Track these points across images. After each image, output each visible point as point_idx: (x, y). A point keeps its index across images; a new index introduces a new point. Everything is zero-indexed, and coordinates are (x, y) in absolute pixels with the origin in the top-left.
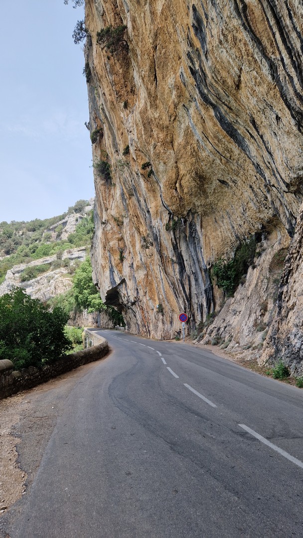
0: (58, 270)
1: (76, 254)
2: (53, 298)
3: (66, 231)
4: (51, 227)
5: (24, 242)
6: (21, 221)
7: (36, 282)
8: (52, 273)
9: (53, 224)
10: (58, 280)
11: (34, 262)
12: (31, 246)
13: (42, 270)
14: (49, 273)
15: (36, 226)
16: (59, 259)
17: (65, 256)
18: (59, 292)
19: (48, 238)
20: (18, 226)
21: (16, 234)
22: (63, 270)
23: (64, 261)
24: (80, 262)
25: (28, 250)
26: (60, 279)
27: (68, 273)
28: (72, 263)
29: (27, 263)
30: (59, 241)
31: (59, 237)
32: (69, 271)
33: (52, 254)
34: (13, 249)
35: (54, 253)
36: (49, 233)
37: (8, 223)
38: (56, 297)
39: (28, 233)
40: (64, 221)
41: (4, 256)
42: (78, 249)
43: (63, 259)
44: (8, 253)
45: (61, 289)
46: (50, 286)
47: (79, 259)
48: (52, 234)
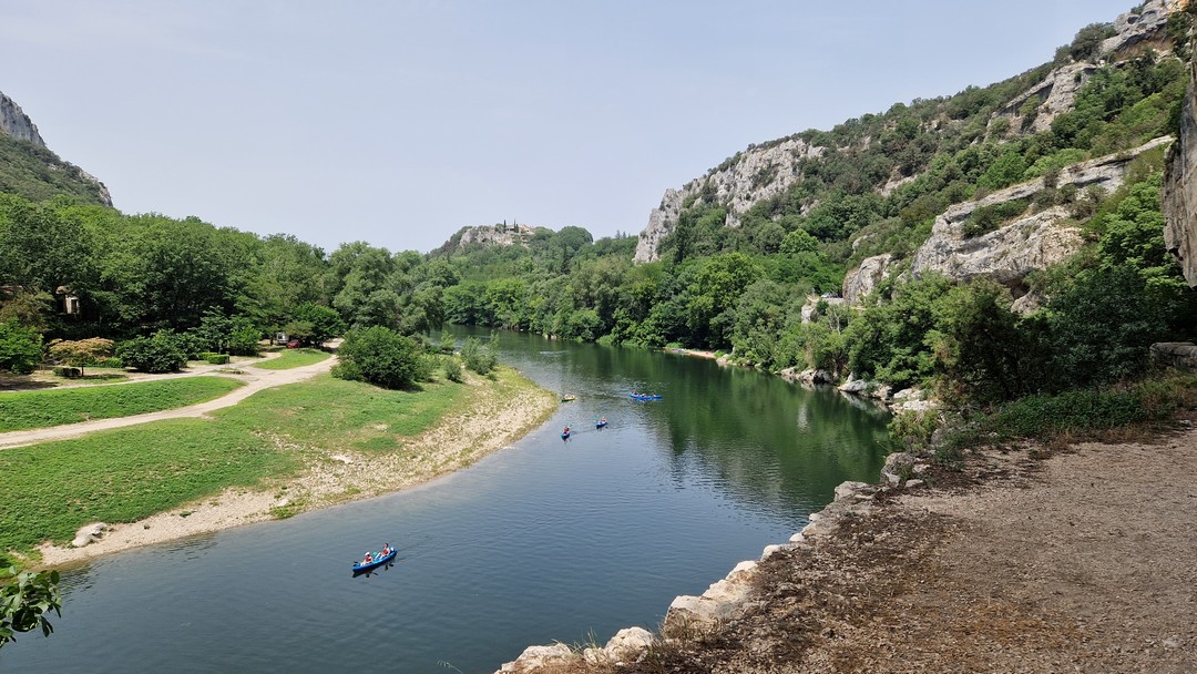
0: (1048, 213)
1: (1091, 173)
2: (1037, 270)
3: (1048, 110)
4: (1009, 105)
5: (943, 144)
6: (935, 97)
7: (997, 238)
8: (1035, 218)
9: (1014, 96)
10: (1048, 233)
11: (992, 196)
12: (961, 154)
13: (1009, 213)
14: (1027, 219)
15: (971, 104)
16: (1051, 186)
17: (1065, 178)
18: (1050, 257)
19: (1001, 131)
20: (927, 109)
21: (923, 129)
22: (1061, 212)
23: (1063, 191)
24: (1102, 190)
25: (954, 163)
26: (1053, 230)
27: (1072, 217)
28: (1081, 195)
29: (978, 199)
30: (1029, 136)
31: (1029, 126)
32: (1075, 212)
33: (1032, 175)
34: (920, 163)
35: (1036, 173)
36: (1003, 118)
37: (907, 105)
38: (1044, 269)
39: (951, 122)
40: (1043, 84)
41: (900, 179)
42: (1099, 161)
43: (1059, 187)
44: (907, 172)
45: (1055, 251)
46: (1029, 247)
47: (1099, 185)
48: (1011, 120)
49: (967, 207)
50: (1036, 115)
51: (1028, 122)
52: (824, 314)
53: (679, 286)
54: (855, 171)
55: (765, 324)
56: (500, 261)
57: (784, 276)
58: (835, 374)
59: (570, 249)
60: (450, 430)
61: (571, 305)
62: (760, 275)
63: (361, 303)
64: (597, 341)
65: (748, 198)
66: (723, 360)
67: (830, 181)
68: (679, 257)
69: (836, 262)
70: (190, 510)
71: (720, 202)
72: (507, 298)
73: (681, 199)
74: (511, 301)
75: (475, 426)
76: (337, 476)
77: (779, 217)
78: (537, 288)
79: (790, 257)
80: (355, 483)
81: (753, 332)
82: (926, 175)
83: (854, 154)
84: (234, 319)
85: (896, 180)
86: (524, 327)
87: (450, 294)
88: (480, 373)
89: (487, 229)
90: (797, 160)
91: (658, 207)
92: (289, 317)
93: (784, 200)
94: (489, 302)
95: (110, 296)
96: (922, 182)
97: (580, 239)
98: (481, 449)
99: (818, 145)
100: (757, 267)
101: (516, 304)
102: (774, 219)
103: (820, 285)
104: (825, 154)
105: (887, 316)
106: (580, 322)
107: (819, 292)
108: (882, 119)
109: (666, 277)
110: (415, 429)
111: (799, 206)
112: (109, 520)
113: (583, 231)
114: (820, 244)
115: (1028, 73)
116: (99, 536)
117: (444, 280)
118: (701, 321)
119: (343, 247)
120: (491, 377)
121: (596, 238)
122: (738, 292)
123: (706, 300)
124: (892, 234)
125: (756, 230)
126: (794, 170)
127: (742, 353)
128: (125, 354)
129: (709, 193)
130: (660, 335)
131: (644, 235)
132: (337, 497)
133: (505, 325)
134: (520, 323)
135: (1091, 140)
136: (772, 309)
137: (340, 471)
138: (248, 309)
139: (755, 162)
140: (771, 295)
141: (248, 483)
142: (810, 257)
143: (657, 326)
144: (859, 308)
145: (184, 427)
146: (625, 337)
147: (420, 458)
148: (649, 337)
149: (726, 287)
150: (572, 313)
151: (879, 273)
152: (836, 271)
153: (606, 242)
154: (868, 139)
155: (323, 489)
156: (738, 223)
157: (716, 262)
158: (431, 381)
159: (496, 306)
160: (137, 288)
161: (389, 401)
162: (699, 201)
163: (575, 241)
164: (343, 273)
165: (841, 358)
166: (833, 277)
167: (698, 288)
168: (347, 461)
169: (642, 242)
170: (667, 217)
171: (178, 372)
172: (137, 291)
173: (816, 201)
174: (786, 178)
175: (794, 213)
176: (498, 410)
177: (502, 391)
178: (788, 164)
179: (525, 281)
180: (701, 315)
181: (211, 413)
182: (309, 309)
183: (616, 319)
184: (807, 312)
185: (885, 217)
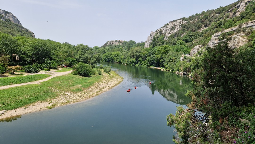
0: (239, 34)
1: (250, 24)
2: (236, 48)
3: (239, 11)
4: (230, 10)
5: (214, 20)
8: (236, 35)
9: (231, 8)
10: (239, 39)
11: (225, 30)
12: (218, 22)
13: (230, 34)
14: (234, 36)
15: (221, 11)
16: (240, 28)
17: (244, 26)
18: (240, 45)
19: (228, 16)
20: (210, 12)
21: (209, 17)
22: (243, 34)
23: (243, 29)
25: (216, 24)
26: (241, 38)
27: (245, 35)
28: (248, 30)
29: (222, 31)
30: (234, 17)
31: (234, 15)
32: (246, 34)
33: (235, 25)
34: (209, 24)
35: (236, 25)
36: (228, 13)
37: (206, 11)
38: (238, 47)
39: (216, 15)
40: (238, 5)
41: (204, 28)
42: (252, 21)
43: (242, 28)
44: (206, 26)
45: (241, 43)
46: (234, 42)
47: (252, 27)
48: (230, 14)
49: (220, 33)
50: (236, 12)
51: (234, 14)
52: (185, 59)
53: (153, 53)
54: (194, 26)
55: (172, 61)
56: (116, 48)
57: (177, 50)
58: (188, 73)
59: (131, 45)
60: (96, 86)
61: (130, 57)
62: (171, 50)
63: (81, 57)
64: (135, 65)
65: (169, 33)
66: (163, 69)
67: (188, 29)
68: (153, 47)
69: (189, 47)
70: (27, 107)
71: (163, 34)
72: (116, 56)
73: (155, 34)
74: (117, 57)
75: (101, 86)
76: (65, 98)
77: (176, 37)
78: (122, 54)
79: (178, 46)
80: (69, 100)
81: (169, 63)
82: (210, 27)
83: (194, 23)
84: (52, 61)
85: (203, 28)
86: (120, 62)
87: (104, 55)
88: (107, 73)
89: (113, 41)
90: (180, 24)
91: (150, 35)
92: (65, 60)
93: (177, 33)
94: (112, 57)
95: (24, 56)
96: (209, 28)
97: (133, 43)
98: (102, 91)
99: (185, 21)
100: (170, 48)
101: (118, 57)
102: (175, 38)
103: (185, 52)
104: (187, 23)
105: (200, 59)
106: (131, 61)
107: (185, 54)
108: (200, 15)
109: (150, 51)
110: (87, 87)
111: (181, 35)
112: (7, 110)
113: (134, 41)
114: (186, 43)
115: (234, 3)
116: (3, 113)
117: (103, 52)
118: (158, 61)
119: (78, 45)
120: (109, 74)
121: (137, 43)
122: (166, 54)
123: (159, 56)
124: (202, 40)
125: (171, 40)
126: (180, 27)
127: (167, 68)
128: (25, 69)
129: (161, 32)
130: (149, 64)
131: (146, 42)
132: (64, 103)
133: (116, 62)
134: (119, 62)
135: (250, 17)
136: (174, 58)
137: (66, 97)
138: (55, 59)
139: (171, 25)
140: (174, 55)
141: (43, 100)
142: (183, 46)
143: (148, 62)
144: (194, 57)
145: (32, 86)
146: (141, 64)
147: (86, 93)
148: (146, 64)
149: (163, 53)
150: (130, 59)
151: (199, 49)
152: (189, 49)
153: (139, 44)
154: (197, 19)
155: (61, 101)
156: (167, 39)
157: (161, 47)
158: (94, 75)
159: (114, 58)
160: (30, 54)
161: (83, 80)
162: (158, 34)
163: (132, 44)
164: (78, 51)
165: (189, 69)
166: (188, 50)
167: (157, 53)
168: (68, 94)
169: (146, 43)
170: (151, 38)
171: (37, 73)
172: (30, 55)
173: (185, 33)
174: (178, 28)
175: (180, 36)
176: (108, 81)
177: (110, 77)
178: (178, 25)
179: (120, 52)
180: (158, 59)
181: (41, 83)
182: (69, 59)
183: (139, 60)
184: (182, 58)
185: (201, 37)
